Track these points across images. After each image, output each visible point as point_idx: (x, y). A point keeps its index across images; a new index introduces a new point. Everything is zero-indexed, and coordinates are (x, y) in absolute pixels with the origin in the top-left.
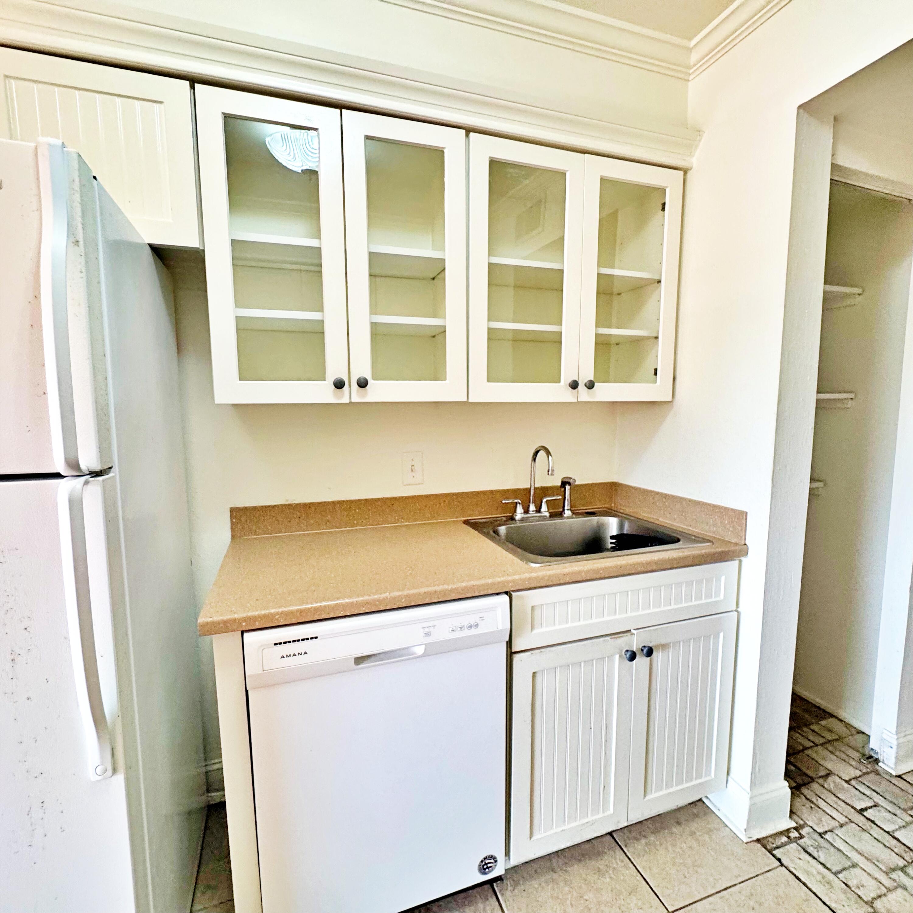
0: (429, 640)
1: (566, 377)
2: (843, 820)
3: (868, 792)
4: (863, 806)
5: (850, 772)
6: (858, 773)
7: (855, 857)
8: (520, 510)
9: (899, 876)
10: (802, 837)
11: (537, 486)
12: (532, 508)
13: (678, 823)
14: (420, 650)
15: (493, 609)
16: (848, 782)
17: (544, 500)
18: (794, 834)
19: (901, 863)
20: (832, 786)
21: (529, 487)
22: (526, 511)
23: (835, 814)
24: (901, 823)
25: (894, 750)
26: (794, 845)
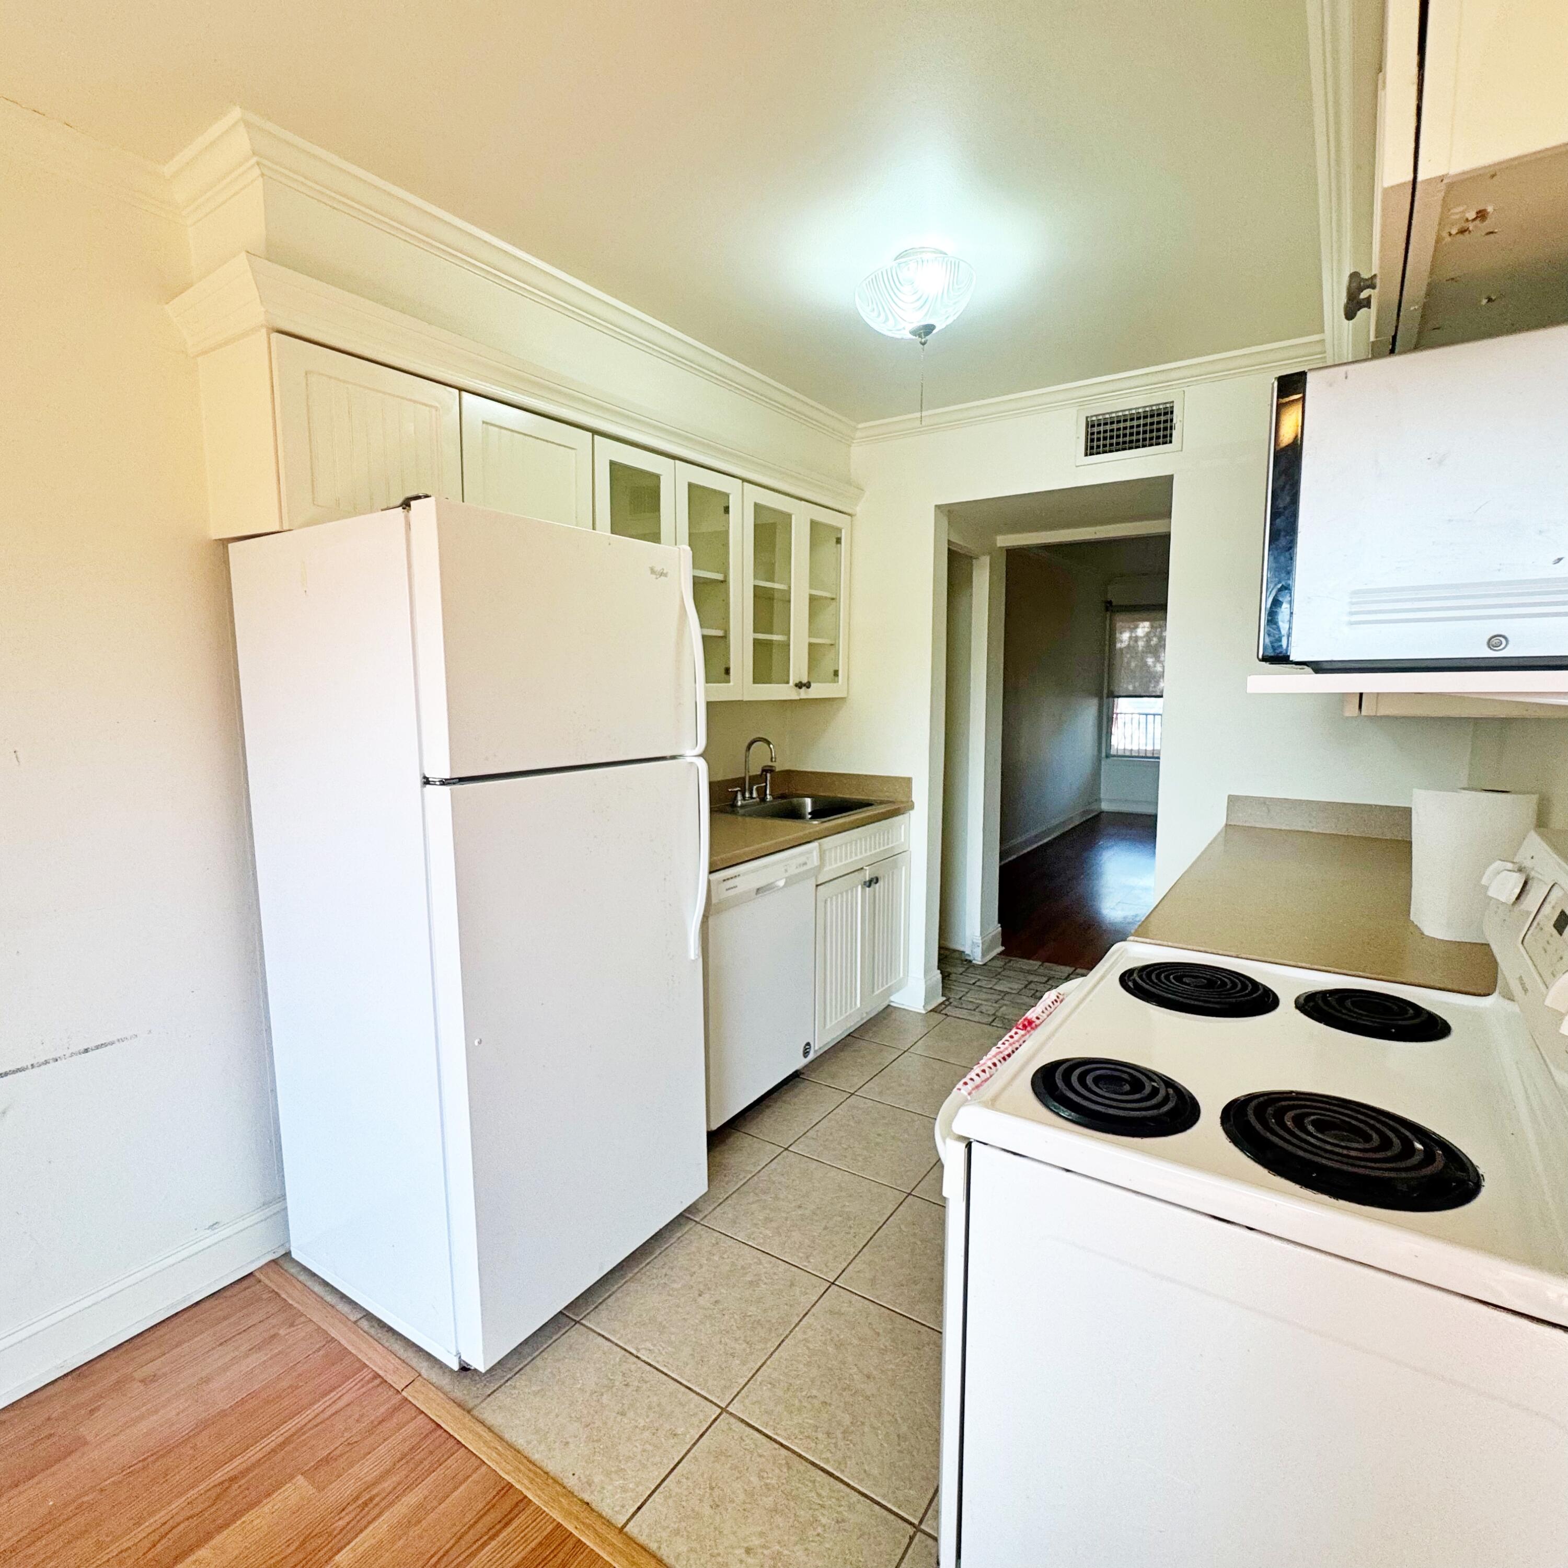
0: (787, 875)
1: (793, 680)
2: (966, 990)
3: (973, 975)
4: (973, 981)
5: (961, 970)
6: (964, 969)
7: (980, 1002)
8: (739, 797)
9: (1002, 1002)
10: (951, 1003)
11: (751, 774)
12: (747, 795)
13: (885, 1019)
14: (781, 883)
15: (810, 852)
16: (961, 974)
17: (755, 787)
18: (947, 1003)
19: (1000, 997)
20: (954, 979)
21: (743, 775)
22: (744, 798)
23: (963, 989)
24: (994, 983)
25: (980, 948)
26: (949, 1007)
